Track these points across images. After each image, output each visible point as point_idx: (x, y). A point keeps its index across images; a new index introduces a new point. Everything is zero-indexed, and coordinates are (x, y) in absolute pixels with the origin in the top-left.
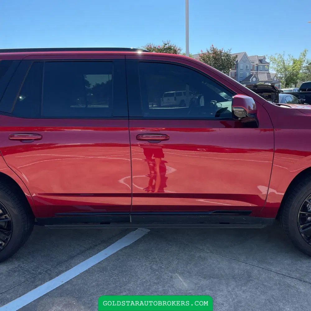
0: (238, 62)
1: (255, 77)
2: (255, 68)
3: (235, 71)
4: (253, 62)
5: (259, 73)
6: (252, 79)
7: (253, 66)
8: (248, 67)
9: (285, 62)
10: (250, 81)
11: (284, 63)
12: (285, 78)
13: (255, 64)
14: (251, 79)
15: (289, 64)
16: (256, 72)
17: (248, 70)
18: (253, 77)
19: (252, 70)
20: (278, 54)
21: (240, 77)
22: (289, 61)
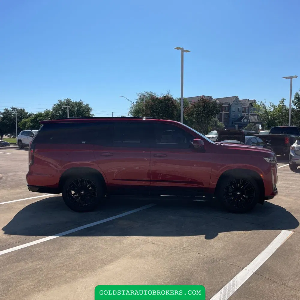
0: (231, 105)
1: (246, 118)
2: (246, 111)
3: (228, 113)
4: (245, 105)
5: (250, 115)
6: (244, 120)
7: (244, 109)
8: (240, 109)
9: (267, 108)
10: (242, 122)
11: (265, 109)
12: (267, 122)
13: (246, 107)
14: (242, 120)
15: (270, 110)
16: (247, 114)
17: (240, 112)
18: (244, 119)
19: (243, 112)
20: (260, 102)
21: (233, 118)
22: (270, 108)
